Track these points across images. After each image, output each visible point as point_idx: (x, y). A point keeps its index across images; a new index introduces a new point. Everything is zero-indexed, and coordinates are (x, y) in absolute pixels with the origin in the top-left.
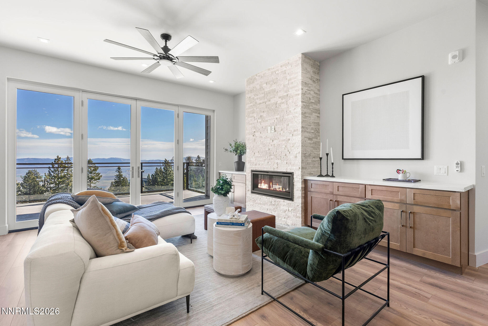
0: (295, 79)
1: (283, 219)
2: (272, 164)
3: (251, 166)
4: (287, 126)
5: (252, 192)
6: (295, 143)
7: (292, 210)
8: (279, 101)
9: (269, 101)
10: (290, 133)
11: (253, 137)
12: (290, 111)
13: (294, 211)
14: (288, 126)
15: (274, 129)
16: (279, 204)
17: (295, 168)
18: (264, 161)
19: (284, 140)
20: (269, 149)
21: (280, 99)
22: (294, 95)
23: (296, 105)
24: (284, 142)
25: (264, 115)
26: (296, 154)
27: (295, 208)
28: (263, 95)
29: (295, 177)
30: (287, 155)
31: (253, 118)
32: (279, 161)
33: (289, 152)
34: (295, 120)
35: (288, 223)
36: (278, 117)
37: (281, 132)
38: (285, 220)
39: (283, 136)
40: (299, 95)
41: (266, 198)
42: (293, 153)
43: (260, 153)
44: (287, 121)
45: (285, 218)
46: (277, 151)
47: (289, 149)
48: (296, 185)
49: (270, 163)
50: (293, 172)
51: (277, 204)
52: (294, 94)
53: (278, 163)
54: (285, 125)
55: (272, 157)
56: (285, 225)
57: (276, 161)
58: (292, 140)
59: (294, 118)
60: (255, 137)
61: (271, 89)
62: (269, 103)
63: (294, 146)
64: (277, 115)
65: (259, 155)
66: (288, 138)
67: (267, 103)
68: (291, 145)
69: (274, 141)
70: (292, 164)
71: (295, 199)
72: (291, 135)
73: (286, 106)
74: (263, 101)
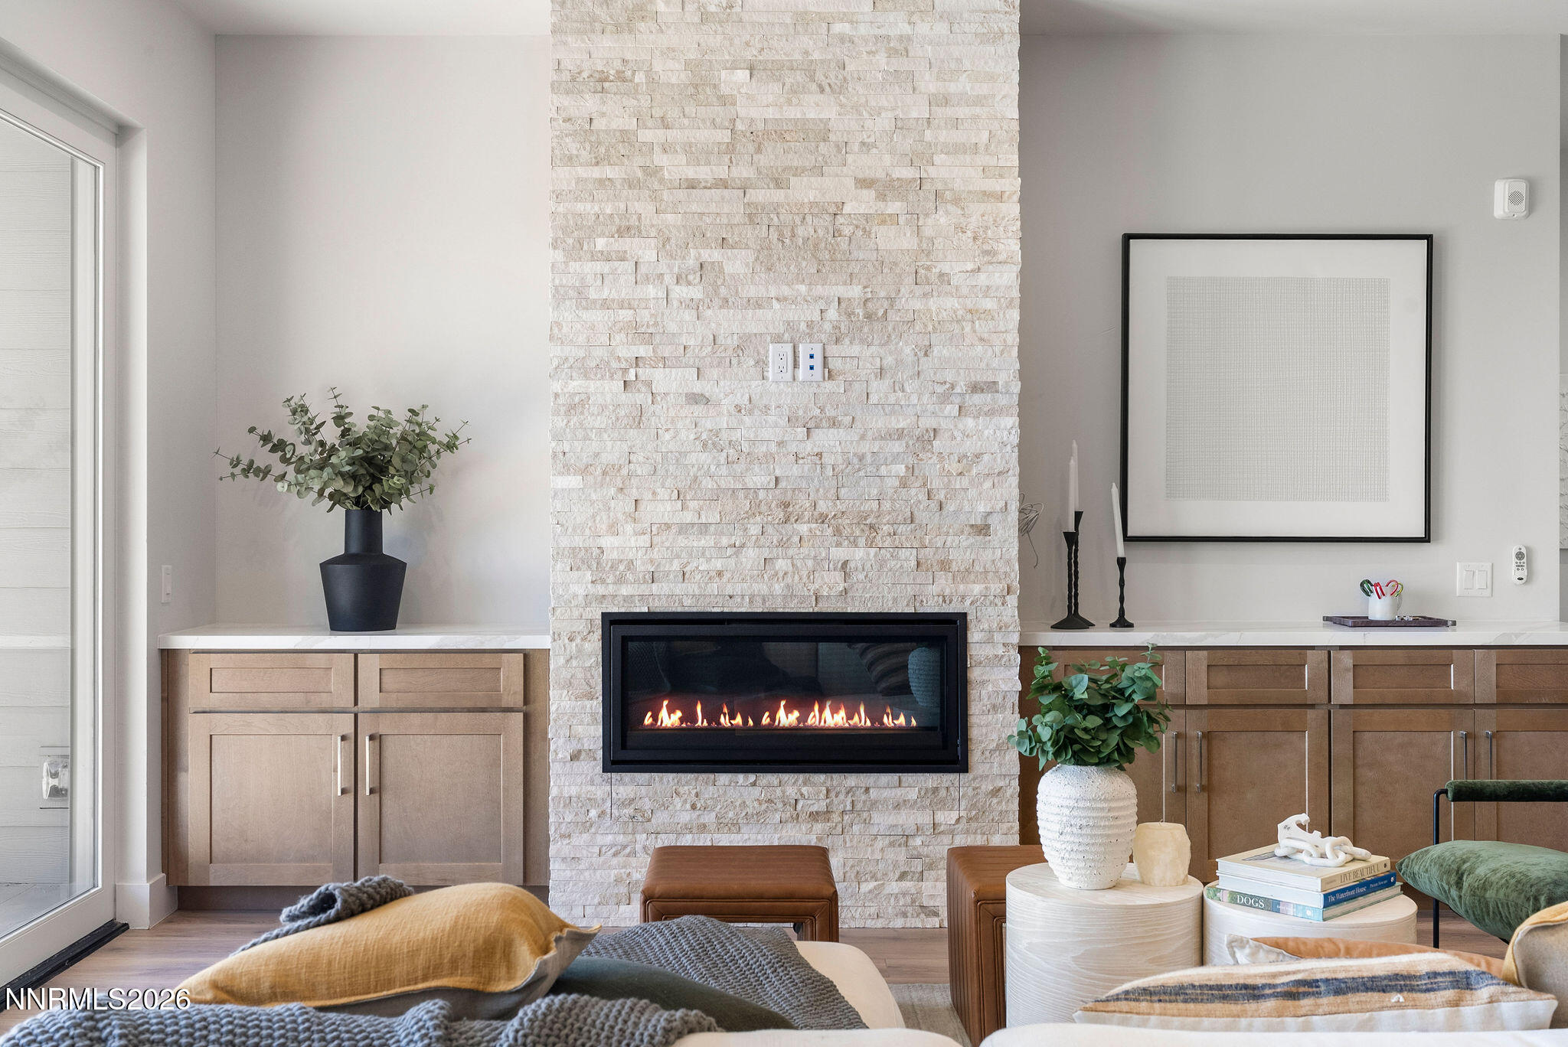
0: (978, 110)
1: (894, 887)
2: (804, 573)
3: (601, 590)
4: (921, 354)
5: (614, 763)
6: (978, 456)
7: (958, 821)
8: (860, 204)
9: (778, 184)
10: (945, 398)
11: (624, 398)
12: (941, 275)
13: (974, 825)
14: (926, 355)
15: (818, 362)
16: (859, 806)
17: (977, 589)
18: (730, 551)
19: (900, 434)
20: (777, 479)
21: (869, 195)
22: (970, 192)
23: (987, 253)
24: (897, 447)
25: (736, 263)
26: (986, 517)
27: (979, 805)
28: (724, 136)
29: (974, 636)
30: (922, 517)
31: (629, 266)
32: (858, 555)
33: (934, 505)
34: (975, 332)
35: (932, 896)
36: (855, 292)
37: (875, 384)
38: (908, 885)
39: (888, 409)
40: (1000, 197)
41: (754, 784)
42: (967, 508)
43: (693, 504)
44: (918, 327)
45: (903, 876)
46: (843, 491)
47: (935, 483)
48: (983, 683)
49: (782, 565)
50: (965, 615)
51: (849, 808)
52: (971, 188)
53: (852, 565)
54: (908, 350)
55: (803, 528)
56: (905, 915)
57: (839, 554)
58: (953, 438)
59: (969, 316)
60: (642, 397)
61: (793, 113)
62: (778, 196)
63: (969, 471)
64: (845, 284)
65: (689, 517)
66: (927, 422)
67: (758, 195)
68: (954, 467)
69: (815, 433)
70: (954, 567)
71: (975, 757)
72: (951, 409)
73: (908, 241)
74: (722, 172)
